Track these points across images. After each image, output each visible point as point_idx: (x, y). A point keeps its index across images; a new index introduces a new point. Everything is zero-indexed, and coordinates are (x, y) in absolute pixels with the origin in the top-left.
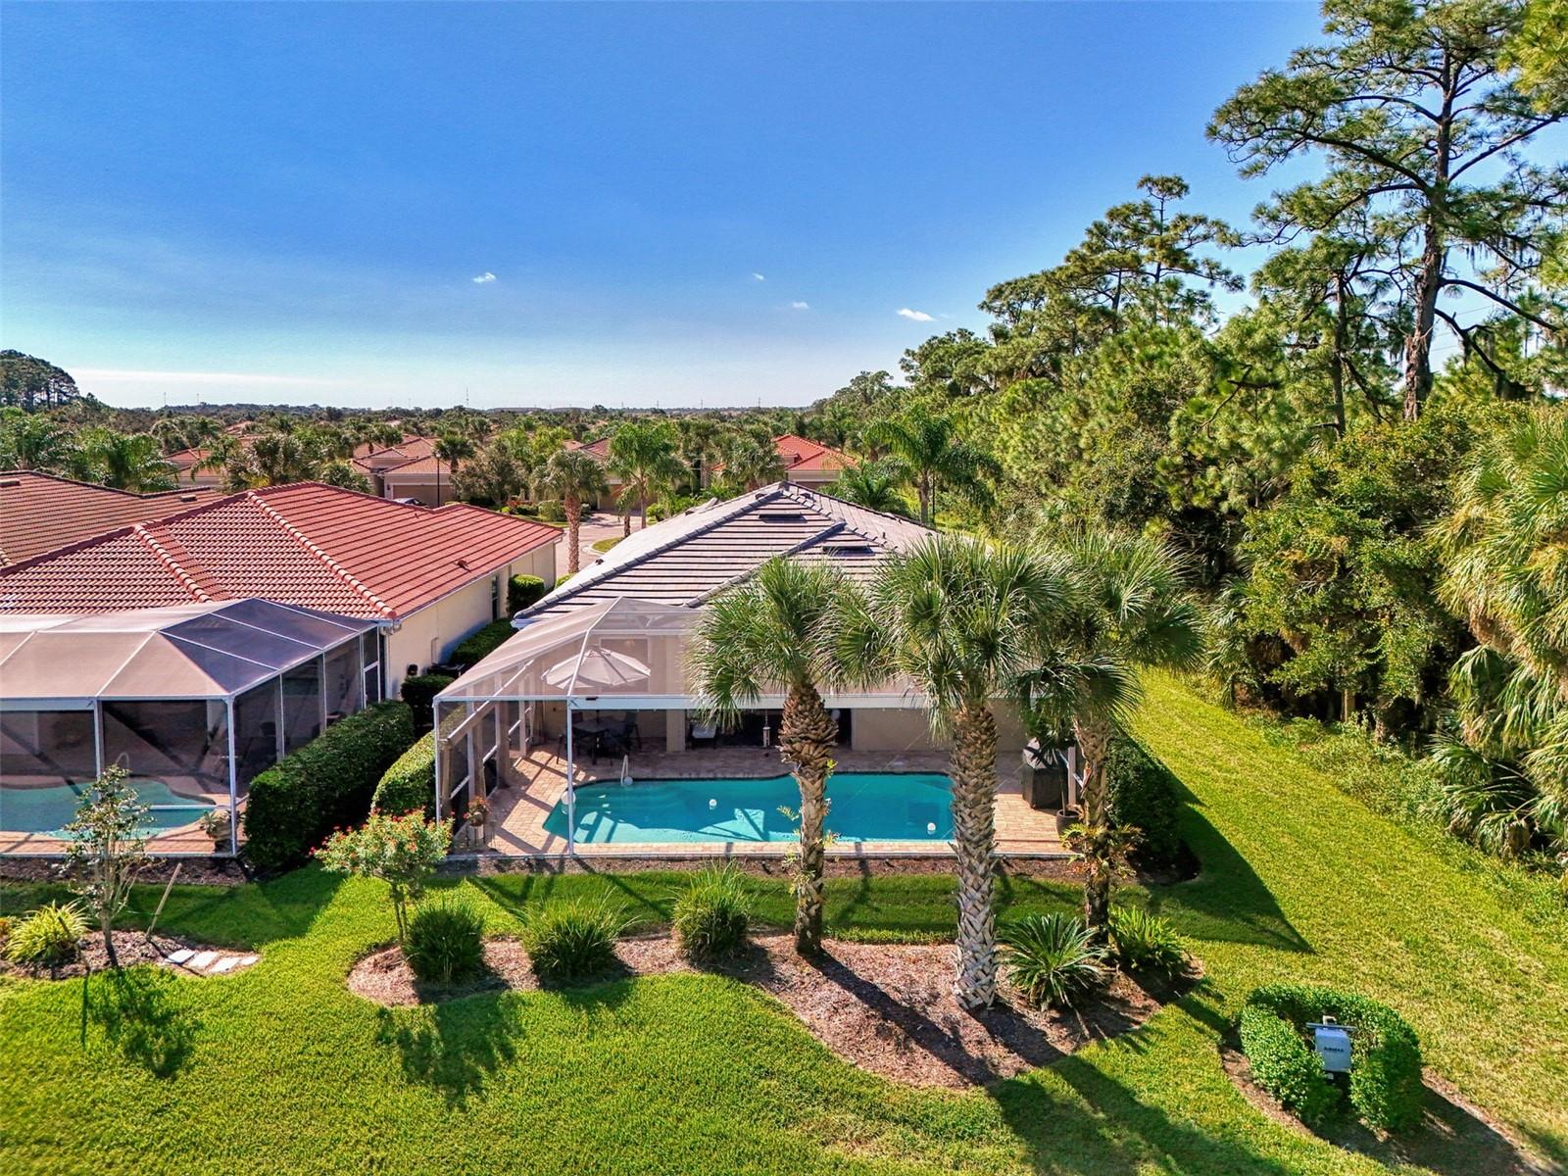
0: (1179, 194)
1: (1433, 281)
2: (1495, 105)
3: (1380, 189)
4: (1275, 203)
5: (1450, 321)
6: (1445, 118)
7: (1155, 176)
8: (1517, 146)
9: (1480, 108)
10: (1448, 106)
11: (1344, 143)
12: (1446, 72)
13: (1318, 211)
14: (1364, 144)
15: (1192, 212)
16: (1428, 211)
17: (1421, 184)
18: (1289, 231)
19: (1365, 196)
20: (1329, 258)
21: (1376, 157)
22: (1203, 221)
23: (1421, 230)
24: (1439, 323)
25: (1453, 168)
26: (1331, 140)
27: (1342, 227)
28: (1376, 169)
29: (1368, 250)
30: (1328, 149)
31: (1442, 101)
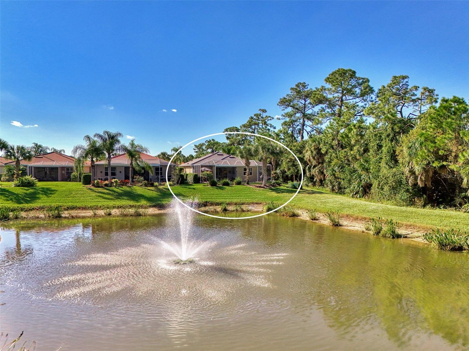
0: (265, 112)
1: (303, 125)
2: (310, 103)
3: (297, 113)
4: (284, 114)
5: (306, 130)
6: (305, 104)
7: (262, 109)
8: (313, 108)
9: (309, 104)
10: (305, 103)
11: (293, 107)
12: (305, 99)
13: (290, 115)
14: (295, 107)
15: (268, 115)
16: (303, 116)
17: (302, 113)
18: (286, 118)
19: (295, 114)
20: (291, 122)
21: (297, 109)
22: (270, 117)
23: (302, 118)
24: (304, 130)
25: (306, 110)
26: (292, 107)
27: (292, 118)
28: (297, 110)
29: (296, 121)
30: (291, 107)
31: (304, 102)
